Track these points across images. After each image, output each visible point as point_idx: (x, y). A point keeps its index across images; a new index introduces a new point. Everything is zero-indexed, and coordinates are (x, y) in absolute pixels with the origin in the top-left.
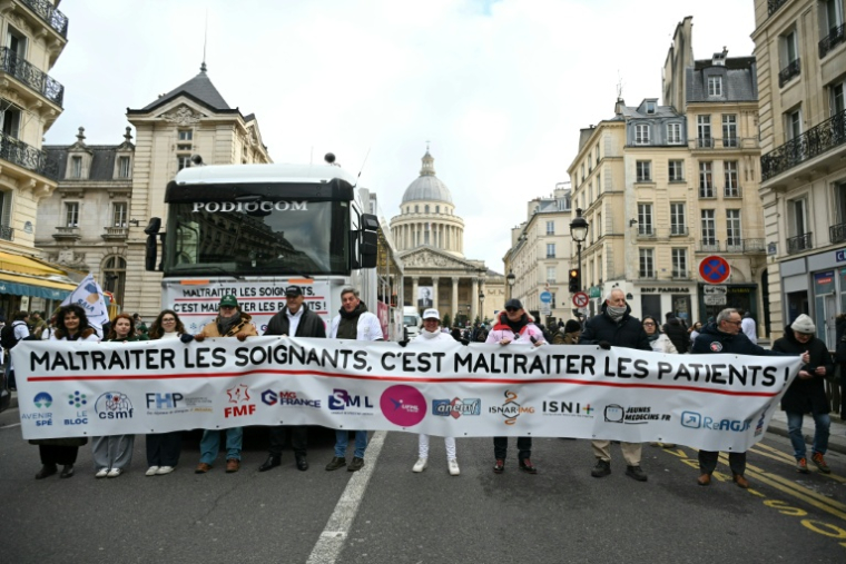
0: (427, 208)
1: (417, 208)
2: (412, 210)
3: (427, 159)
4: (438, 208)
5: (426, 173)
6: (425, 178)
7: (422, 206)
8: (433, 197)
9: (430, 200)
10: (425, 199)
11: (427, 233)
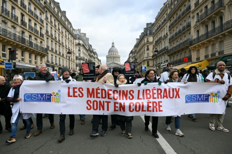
0: (113, 54)
1: (111, 54)
2: (110, 54)
3: (113, 43)
4: (115, 54)
5: (113, 46)
6: (113, 48)
7: (112, 53)
8: (114, 51)
9: (114, 52)
10: (113, 52)
11: (113, 58)
